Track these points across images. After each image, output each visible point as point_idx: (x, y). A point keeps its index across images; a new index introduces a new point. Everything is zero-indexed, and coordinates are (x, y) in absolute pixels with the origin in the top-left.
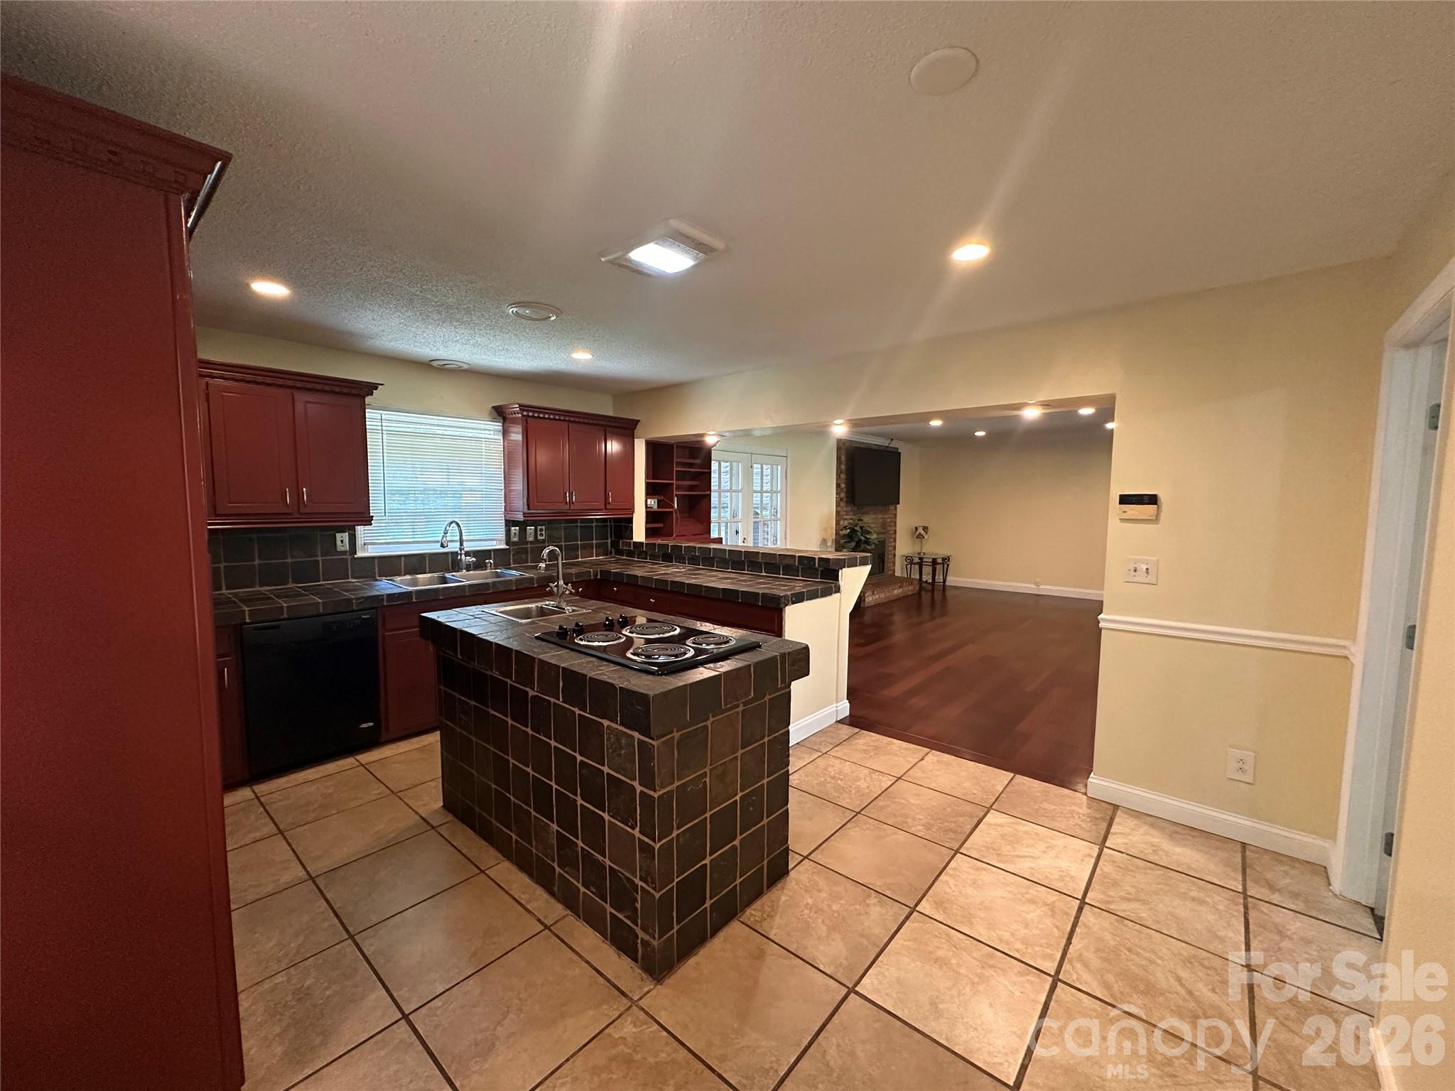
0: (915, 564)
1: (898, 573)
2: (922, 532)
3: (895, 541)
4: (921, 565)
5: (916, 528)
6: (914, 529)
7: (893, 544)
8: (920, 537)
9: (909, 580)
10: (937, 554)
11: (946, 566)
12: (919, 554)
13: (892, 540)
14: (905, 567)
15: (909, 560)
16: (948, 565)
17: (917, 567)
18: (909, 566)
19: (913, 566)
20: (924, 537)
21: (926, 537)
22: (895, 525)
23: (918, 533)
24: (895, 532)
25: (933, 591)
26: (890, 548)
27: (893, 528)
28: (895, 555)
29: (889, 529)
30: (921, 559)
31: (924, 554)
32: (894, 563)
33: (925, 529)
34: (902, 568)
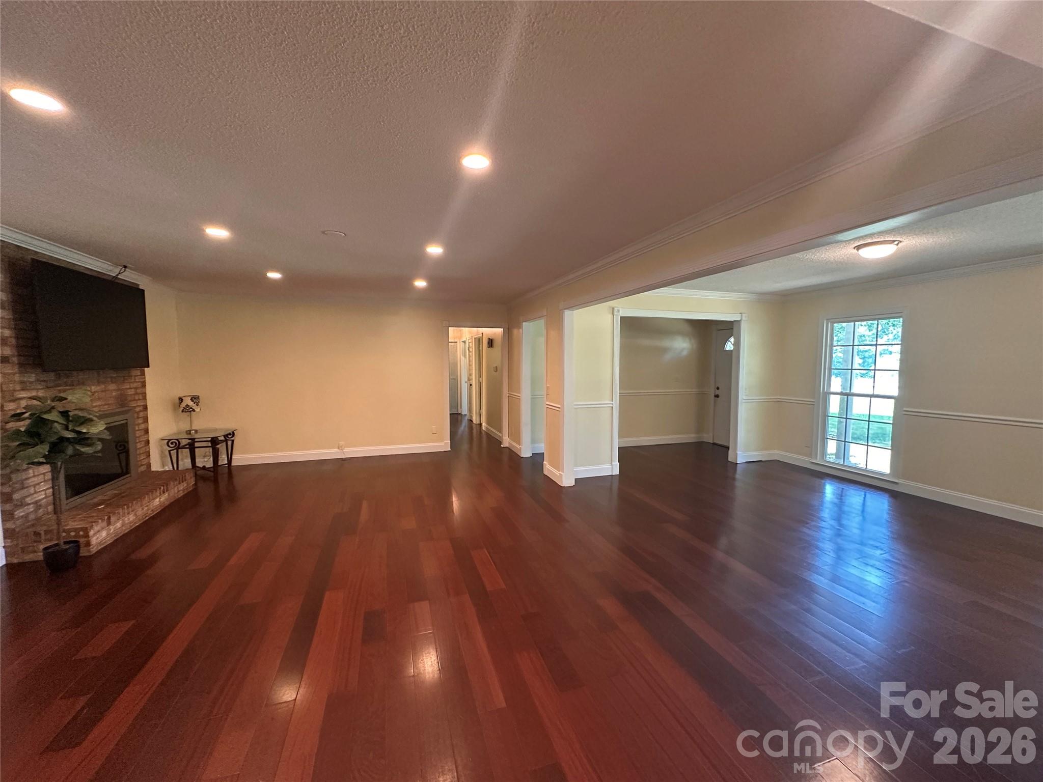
0: (184, 447)
1: (156, 466)
2: (191, 404)
3: (146, 420)
4: (192, 447)
5: (181, 400)
6: (178, 401)
7: (143, 426)
8: (188, 410)
9: (175, 475)
10: (216, 430)
11: (230, 443)
12: (189, 432)
13: (140, 421)
14: (167, 453)
15: (175, 445)
16: (233, 441)
17: (186, 452)
18: (174, 453)
19: (180, 450)
20: (194, 410)
21: (197, 410)
22: (145, 398)
23: (183, 405)
24: (145, 408)
25: (216, 481)
26: (138, 434)
27: (141, 403)
28: (148, 442)
29: (133, 404)
30: (193, 440)
31: (196, 431)
32: (148, 455)
33: (195, 399)
34: (162, 456)
